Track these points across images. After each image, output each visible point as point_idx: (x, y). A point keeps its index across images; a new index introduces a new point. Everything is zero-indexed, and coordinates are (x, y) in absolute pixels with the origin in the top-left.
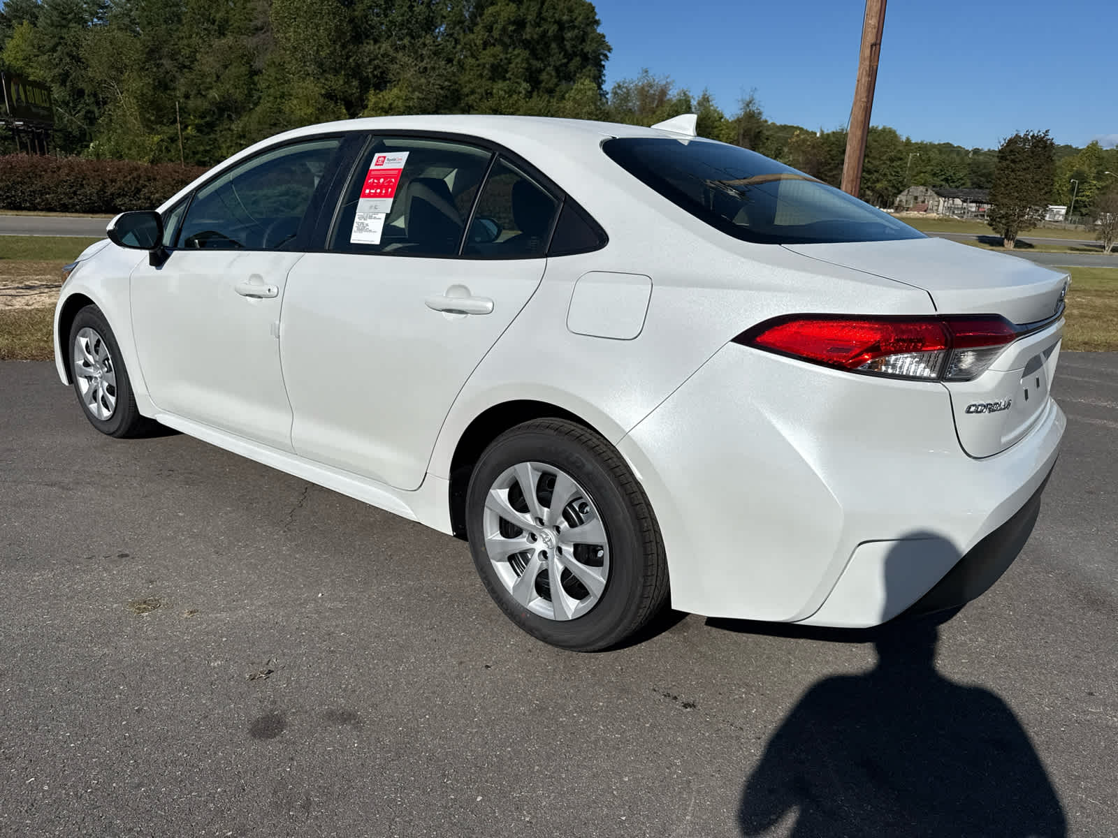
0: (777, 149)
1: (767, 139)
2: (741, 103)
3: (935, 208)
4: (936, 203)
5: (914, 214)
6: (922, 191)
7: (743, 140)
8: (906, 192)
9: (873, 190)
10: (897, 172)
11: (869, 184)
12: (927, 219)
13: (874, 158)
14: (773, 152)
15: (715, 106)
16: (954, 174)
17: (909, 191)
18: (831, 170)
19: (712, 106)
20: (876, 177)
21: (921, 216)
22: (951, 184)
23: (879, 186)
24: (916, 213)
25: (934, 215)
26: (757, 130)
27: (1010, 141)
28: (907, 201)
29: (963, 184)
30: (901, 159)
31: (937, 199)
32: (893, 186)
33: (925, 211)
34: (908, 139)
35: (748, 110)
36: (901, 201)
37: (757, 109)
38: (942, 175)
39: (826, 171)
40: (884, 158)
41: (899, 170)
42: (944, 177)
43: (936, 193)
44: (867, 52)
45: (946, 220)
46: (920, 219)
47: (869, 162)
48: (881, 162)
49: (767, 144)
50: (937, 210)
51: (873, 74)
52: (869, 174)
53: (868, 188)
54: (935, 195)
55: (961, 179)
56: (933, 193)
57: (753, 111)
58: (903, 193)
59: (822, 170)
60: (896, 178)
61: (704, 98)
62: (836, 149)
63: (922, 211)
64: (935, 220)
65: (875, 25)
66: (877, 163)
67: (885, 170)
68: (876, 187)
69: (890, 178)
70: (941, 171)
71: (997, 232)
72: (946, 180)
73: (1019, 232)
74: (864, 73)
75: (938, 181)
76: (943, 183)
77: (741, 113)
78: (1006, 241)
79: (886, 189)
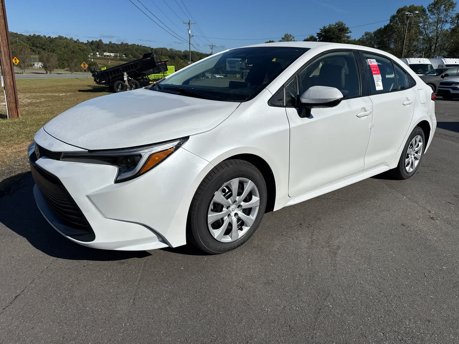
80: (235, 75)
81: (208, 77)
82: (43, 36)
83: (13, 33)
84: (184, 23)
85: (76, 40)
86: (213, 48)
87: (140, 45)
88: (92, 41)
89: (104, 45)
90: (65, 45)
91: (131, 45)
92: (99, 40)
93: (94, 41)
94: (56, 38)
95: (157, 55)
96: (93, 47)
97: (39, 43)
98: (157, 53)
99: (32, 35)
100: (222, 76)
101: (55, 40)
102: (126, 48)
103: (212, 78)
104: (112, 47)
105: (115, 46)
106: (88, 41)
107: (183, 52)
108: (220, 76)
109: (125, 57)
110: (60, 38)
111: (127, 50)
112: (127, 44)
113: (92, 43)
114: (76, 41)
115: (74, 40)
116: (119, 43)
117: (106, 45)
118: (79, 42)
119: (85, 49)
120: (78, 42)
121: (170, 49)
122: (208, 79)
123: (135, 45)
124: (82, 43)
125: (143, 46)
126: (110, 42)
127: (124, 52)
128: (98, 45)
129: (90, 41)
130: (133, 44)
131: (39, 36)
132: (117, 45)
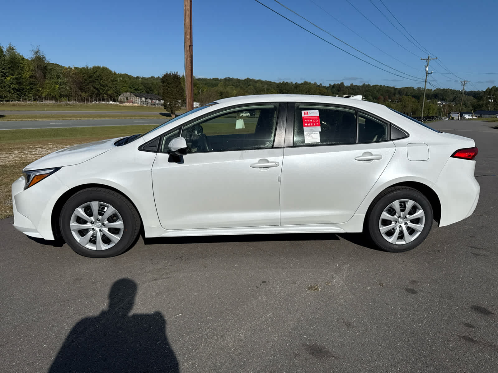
0: (57, 75)
1: (51, 70)
2: (32, 52)
3: (136, 102)
4: (136, 100)
5: (128, 104)
6: (129, 95)
7: (38, 70)
8: (122, 95)
9: (107, 94)
10: (116, 86)
11: (105, 92)
12: (134, 106)
13: (105, 80)
14: (55, 77)
15: (18, 52)
16: (138, 87)
17: (123, 95)
18: (86, 85)
19: (16, 52)
20: (107, 89)
21: (131, 105)
22: (138, 92)
23: (109, 92)
24: (129, 104)
25: (136, 105)
26: (44, 66)
27: (165, 75)
28: (123, 99)
29: (143, 91)
30: (116, 81)
31: (136, 98)
32: (115, 92)
33: (132, 103)
34: (115, 72)
35: (37, 55)
36: (121, 99)
37: (42, 55)
38: (133, 88)
39: (84, 86)
40: (109, 80)
41: (117, 85)
42: (134, 88)
43: (135, 95)
44: (188, 48)
45: (141, 107)
46: (131, 106)
47: (102, 82)
48: (108, 82)
49: (51, 73)
50: (137, 102)
51: (191, 56)
52: (104, 87)
53: (105, 93)
54: (135, 97)
55: (141, 89)
56: (134, 96)
57: (40, 56)
58: (121, 96)
59: (82, 85)
60: (116, 89)
61: (10, 47)
62: (87, 76)
63: (131, 103)
64: (137, 107)
65: (189, 38)
66: (106, 82)
67: (111, 86)
68: (108, 93)
69: (113, 89)
70: (133, 86)
71: (168, 111)
72: (135, 90)
73: (176, 111)
74: (188, 56)
75: (132, 90)
76: (135, 91)
77: (33, 57)
78: (172, 115)
79: (113, 94)
80: (495, 116)
81: (453, 118)
82: (290, 83)
83: (268, 81)
84: (421, 59)
85: (319, 84)
86: (465, 84)
87: (383, 85)
88: (334, 85)
89: (345, 87)
90: (307, 90)
91: (373, 86)
92: (341, 83)
93: (336, 84)
94: (302, 84)
95: (400, 95)
96: (334, 90)
97: (286, 89)
98: (401, 93)
99: (281, 82)
100: (474, 117)
101: (301, 86)
102: (367, 89)
103: (459, 119)
104: (353, 89)
105: (356, 88)
106: (330, 84)
107: (434, 90)
108: (471, 117)
109: (364, 99)
110: (306, 83)
111: (368, 91)
112: (369, 85)
113: (334, 86)
114: (319, 86)
115: (317, 85)
116: (361, 85)
117: (347, 87)
118: (322, 86)
119: (325, 93)
120: (320, 86)
121: (417, 88)
122: (452, 121)
123: (378, 85)
124: (325, 87)
125: (386, 86)
126: (352, 85)
127: (365, 94)
128: (339, 87)
129: (332, 84)
130: (376, 85)
131: (287, 83)
132: (358, 86)
